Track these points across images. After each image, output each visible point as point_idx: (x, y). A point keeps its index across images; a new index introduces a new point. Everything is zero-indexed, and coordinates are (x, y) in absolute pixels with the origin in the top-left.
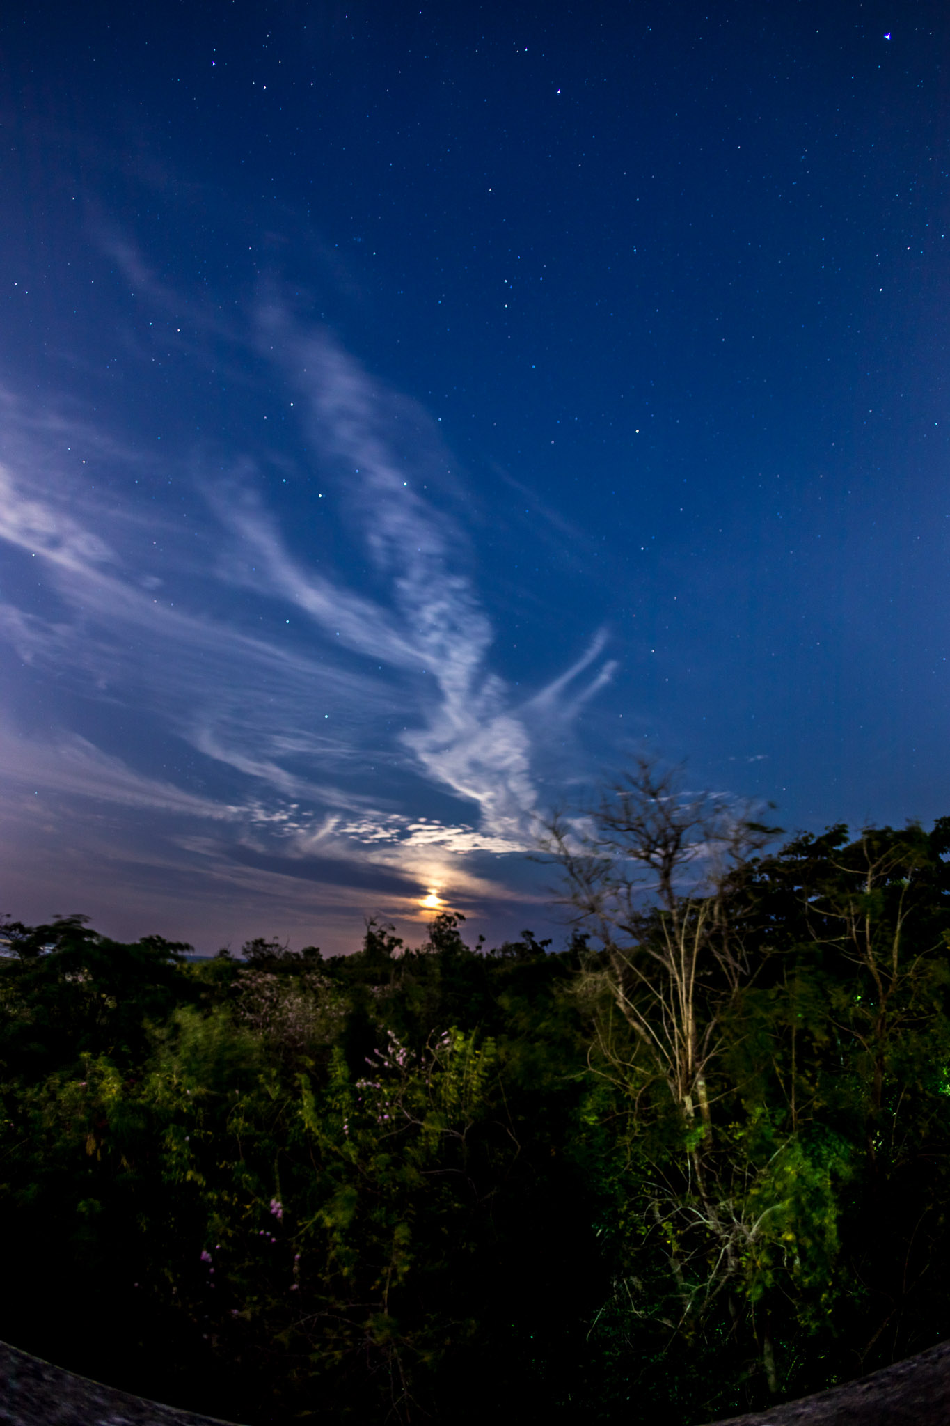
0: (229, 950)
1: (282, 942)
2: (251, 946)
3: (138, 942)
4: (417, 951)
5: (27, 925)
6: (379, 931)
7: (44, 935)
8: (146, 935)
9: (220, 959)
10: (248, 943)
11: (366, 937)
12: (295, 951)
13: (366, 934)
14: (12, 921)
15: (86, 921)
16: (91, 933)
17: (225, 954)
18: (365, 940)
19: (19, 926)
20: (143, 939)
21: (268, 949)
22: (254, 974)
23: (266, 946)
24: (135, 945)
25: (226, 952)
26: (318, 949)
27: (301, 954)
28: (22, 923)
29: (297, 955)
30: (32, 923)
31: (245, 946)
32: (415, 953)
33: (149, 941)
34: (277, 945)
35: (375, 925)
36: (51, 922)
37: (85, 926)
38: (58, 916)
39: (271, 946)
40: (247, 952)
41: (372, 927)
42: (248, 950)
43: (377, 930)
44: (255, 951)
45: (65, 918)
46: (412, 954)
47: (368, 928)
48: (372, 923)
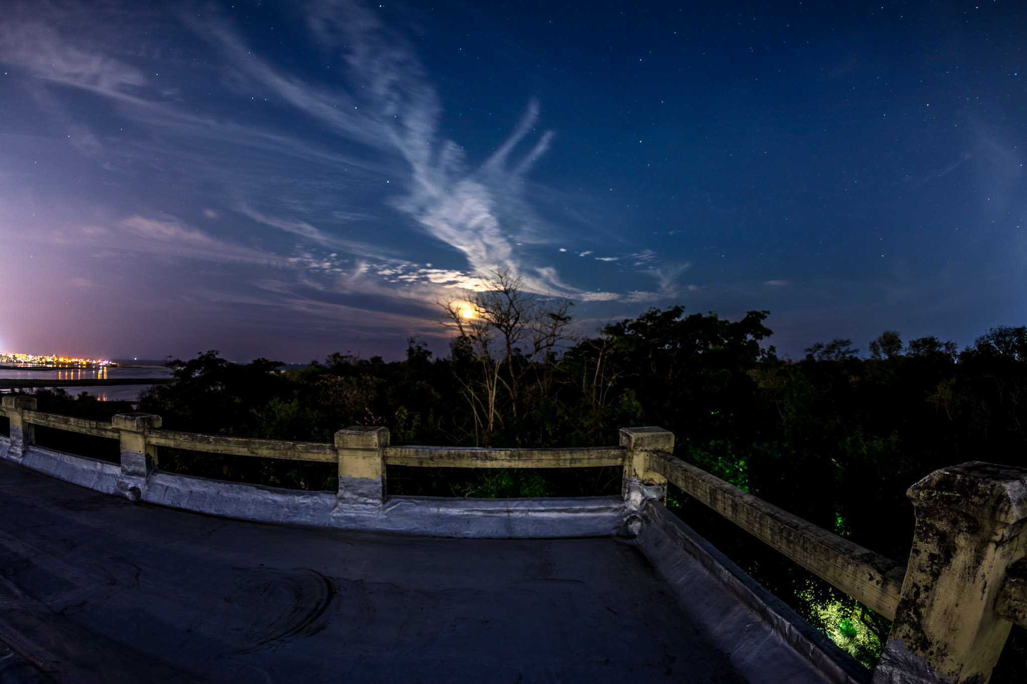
0: (317, 361)
1: (354, 354)
2: (332, 358)
3: (251, 363)
4: (444, 359)
5: (183, 360)
6: (417, 346)
7: (193, 365)
8: (256, 359)
9: (312, 367)
10: (329, 356)
11: (407, 351)
12: (365, 359)
13: (408, 348)
14: (173, 359)
15: (217, 354)
16: (222, 361)
17: (316, 364)
18: (407, 352)
19: (178, 363)
20: (254, 361)
21: (344, 359)
22: (329, 377)
23: (342, 358)
24: (249, 365)
25: (316, 362)
26: (381, 358)
27: (369, 361)
28: (180, 359)
29: (366, 361)
30: (186, 359)
31: (328, 358)
32: (443, 360)
33: (258, 362)
34: (351, 356)
35: (413, 342)
36: (197, 357)
37: (217, 357)
38: (200, 353)
39: (346, 357)
40: (329, 362)
41: (412, 344)
42: (330, 360)
43: (416, 345)
44: (335, 361)
45: (205, 353)
46: (441, 361)
47: (410, 345)
48: (412, 341)
